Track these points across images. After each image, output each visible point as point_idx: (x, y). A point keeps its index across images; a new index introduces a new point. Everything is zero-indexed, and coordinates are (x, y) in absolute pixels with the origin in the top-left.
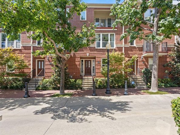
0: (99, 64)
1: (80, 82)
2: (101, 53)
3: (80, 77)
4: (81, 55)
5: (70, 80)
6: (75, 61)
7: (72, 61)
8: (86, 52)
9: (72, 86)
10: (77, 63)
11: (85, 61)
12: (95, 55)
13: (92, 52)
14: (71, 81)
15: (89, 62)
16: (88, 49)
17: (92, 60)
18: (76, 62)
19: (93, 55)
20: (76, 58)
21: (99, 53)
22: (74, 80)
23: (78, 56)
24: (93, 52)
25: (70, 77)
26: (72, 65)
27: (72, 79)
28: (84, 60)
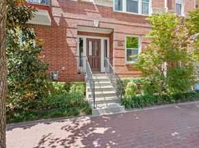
0: (120, 47)
1: (79, 89)
2: (124, 23)
3: (79, 76)
4: (81, 23)
5: (51, 84)
6: (64, 37)
7: (57, 37)
8: (92, 18)
9: (58, 105)
10: (70, 42)
11: (88, 40)
12: (112, 26)
13: (106, 20)
14: (53, 88)
15: (96, 43)
16: (97, 11)
17: (103, 39)
18: (67, 39)
19: (108, 26)
20: (68, 29)
21: (120, 22)
22: (62, 84)
23: (73, 26)
24: (109, 19)
25: (53, 77)
26: (57, 47)
27: (56, 81)
28: (84, 38)
